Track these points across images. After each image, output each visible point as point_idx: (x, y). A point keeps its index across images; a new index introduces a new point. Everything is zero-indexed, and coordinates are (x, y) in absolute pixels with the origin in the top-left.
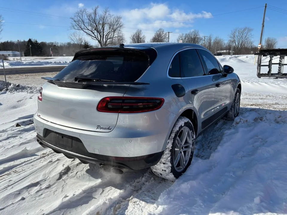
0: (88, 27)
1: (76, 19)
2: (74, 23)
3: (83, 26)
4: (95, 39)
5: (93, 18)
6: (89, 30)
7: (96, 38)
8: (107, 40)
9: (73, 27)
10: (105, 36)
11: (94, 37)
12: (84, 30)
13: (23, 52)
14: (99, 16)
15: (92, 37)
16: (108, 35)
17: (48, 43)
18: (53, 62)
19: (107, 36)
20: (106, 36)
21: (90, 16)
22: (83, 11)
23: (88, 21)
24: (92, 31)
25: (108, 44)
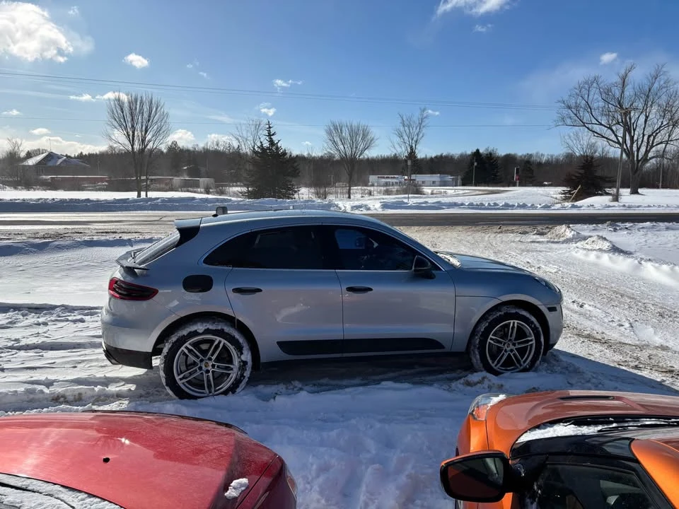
0: (599, 119)
1: (572, 103)
2: (566, 111)
3: (587, 117)
4: (617, 145)
5: (618, 94)
6: (601, 124)
7: (619, 143)
8: (652, 147)
9: (563, 119)
10: (646, 138)
11: (615, 142)
12: (590, 126)
13: (459, 177)
14: (634, 88)
15: (610, 142)
16: (654, 134)
17: (521, 157)
18: (467, 204)
19: (652, 138)
20: (649, 136)
21: (608, 91)
22: (592, 83)
23: (602, 104)
24: (610, 128)
25: (653, 157)
